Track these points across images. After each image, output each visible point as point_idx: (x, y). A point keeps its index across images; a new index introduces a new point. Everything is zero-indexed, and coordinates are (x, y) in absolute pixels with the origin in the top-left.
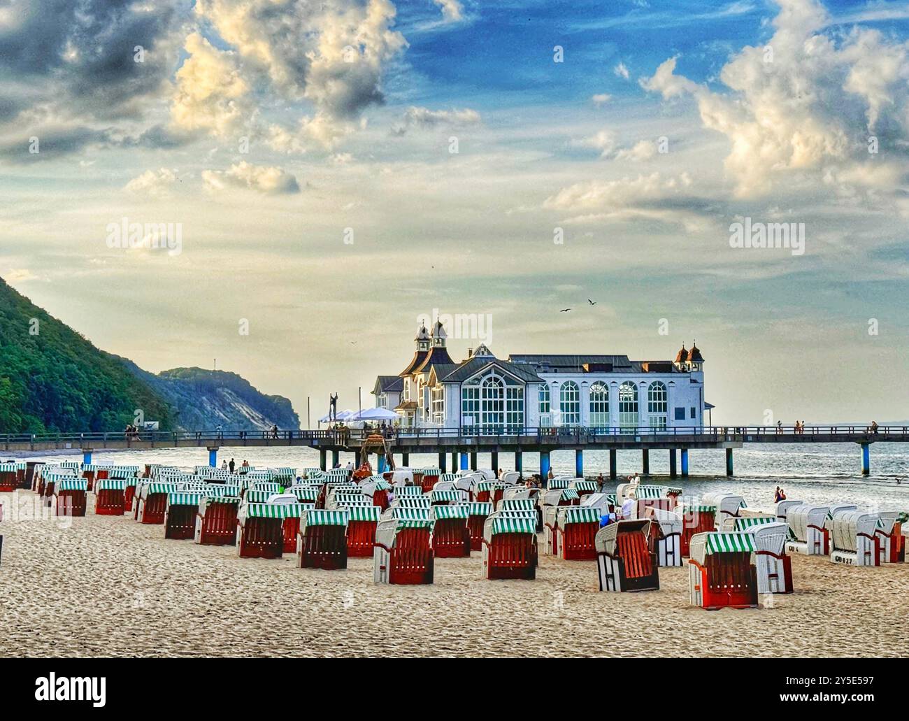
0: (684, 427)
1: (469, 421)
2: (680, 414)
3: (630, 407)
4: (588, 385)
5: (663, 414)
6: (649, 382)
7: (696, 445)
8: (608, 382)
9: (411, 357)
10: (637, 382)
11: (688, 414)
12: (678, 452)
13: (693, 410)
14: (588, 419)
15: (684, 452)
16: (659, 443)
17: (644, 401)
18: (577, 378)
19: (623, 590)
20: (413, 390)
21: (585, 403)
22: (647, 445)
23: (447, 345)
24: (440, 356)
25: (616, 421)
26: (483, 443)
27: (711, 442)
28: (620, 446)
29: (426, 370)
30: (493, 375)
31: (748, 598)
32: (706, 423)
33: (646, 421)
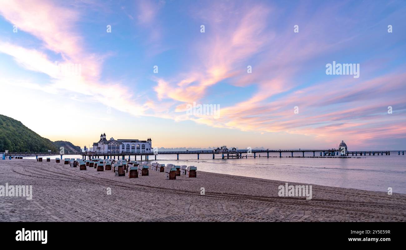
0: (148, 152)
1: (109, 151)
2: (147, 149)
3: (138, 148)
4: (131, 145)
5: (144, 150)
6: (142, 144)
7: (150, 155)
8: (135, 144)
9: (99, 139)
10: (140, 144)
11: (149, 150)
12: (147, 156)
13: (149, 149)
14: (131, 150)
15: (148, 156)
16: (144, 154)
17: (141, 148)
18: (129, 143)
19: (119, 176)
20: (100, 145)
21: (131, 148)
22: (142, 155)
23: (106, 138)
24: (105, 139)
25: (136, 151)
26: (112, 154)
27: (152, 154)
28: (137, 155)
29: (102, 142)
30: (114, 143)
31: (136, 176)
32: (152, 151)
33: (141, 151)
